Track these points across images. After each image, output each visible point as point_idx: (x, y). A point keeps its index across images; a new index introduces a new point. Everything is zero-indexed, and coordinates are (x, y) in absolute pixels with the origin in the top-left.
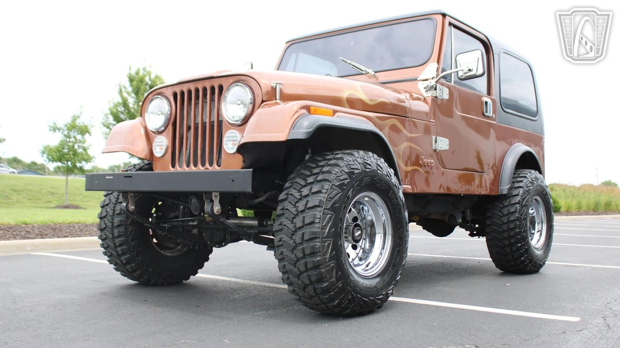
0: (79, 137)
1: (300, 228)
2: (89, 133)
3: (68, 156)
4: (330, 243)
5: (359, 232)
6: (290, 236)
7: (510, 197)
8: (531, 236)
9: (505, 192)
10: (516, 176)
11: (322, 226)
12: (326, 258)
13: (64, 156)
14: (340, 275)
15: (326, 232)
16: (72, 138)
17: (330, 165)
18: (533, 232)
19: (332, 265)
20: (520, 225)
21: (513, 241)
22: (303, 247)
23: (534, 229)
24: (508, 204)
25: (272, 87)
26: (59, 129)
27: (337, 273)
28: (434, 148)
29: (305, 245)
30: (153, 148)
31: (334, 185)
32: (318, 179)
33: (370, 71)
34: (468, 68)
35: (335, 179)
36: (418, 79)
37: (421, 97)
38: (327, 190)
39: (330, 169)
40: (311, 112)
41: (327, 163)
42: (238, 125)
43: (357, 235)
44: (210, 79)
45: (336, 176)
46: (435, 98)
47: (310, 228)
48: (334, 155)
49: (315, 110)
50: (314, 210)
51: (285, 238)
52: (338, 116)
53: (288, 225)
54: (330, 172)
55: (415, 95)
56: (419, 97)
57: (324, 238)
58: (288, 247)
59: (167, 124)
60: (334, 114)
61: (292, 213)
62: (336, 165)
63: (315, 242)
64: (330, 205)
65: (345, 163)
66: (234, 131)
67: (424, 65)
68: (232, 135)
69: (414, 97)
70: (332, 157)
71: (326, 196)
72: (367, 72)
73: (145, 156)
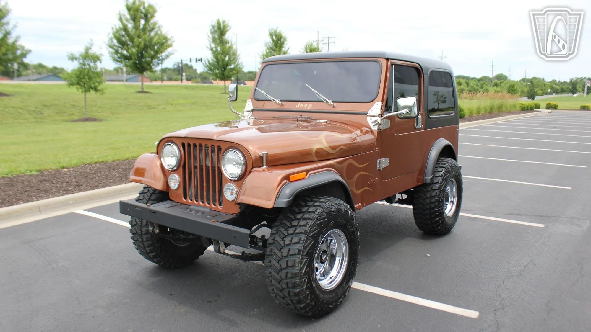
0: (92, 64)
1: (285, 269)
2: (100, 61)
3: (85, 80)
4: (306, 279)
5: (326, 256)
6: (277, 272)
7: (432, 184)
8: (445, 207)
9: (429, 182)
10: (437, 166)
11: (300, 268)
12: (303, 289)
13: (82, 80)
14: (313, 297)
15: (303, 272)
16: (86, 65)
17: (305, 219)
18: (447, 203)
19: (307, 293)
20: (438, 205)
21: (433, 216)
22: (287, 282)
23: (448, 202)
24: (430, 189)
25: (260, 156)
26: (76, 59)
27: (311, 297)
28: (378, 169)
29: (288, 280)
30: (169, 182)
31: (309, 236)
32: (297, 231)
33: (330, 102)
34: (406, 111)
35: (309, 231)
36: (367, 114)
37: (369, 130)
38: (304, 241)
39: (305, 224)
40: (291, 180)
41: (303, 216)
42: (235, 181)
43: (323, 258)
44: (211, 140)
45: (310, 228)
46: (380, 130)
47: (292, 269)
48: (308, 208)
49: (293, 177)
50: (294, 256)
51: (273, 273)
52: (309, 175)
53: (275, 265)
54: (305, 226)
55: (364, 129)
56: (368, 130)
57: (302, 276)
58: (276, 279)
59: (178, 165)
60: (307, 175)
61: (278, 257)
62: (309, 219)
63: (296, 279)
64: (306, 252)
65: (315, 216)
66: (231, 184)
67: (372, 102)
68: (231, 188)
69: (364, 131)
70: (306, 210)
71: (303, 246)
72: (327, 102)
73: (163, 189)
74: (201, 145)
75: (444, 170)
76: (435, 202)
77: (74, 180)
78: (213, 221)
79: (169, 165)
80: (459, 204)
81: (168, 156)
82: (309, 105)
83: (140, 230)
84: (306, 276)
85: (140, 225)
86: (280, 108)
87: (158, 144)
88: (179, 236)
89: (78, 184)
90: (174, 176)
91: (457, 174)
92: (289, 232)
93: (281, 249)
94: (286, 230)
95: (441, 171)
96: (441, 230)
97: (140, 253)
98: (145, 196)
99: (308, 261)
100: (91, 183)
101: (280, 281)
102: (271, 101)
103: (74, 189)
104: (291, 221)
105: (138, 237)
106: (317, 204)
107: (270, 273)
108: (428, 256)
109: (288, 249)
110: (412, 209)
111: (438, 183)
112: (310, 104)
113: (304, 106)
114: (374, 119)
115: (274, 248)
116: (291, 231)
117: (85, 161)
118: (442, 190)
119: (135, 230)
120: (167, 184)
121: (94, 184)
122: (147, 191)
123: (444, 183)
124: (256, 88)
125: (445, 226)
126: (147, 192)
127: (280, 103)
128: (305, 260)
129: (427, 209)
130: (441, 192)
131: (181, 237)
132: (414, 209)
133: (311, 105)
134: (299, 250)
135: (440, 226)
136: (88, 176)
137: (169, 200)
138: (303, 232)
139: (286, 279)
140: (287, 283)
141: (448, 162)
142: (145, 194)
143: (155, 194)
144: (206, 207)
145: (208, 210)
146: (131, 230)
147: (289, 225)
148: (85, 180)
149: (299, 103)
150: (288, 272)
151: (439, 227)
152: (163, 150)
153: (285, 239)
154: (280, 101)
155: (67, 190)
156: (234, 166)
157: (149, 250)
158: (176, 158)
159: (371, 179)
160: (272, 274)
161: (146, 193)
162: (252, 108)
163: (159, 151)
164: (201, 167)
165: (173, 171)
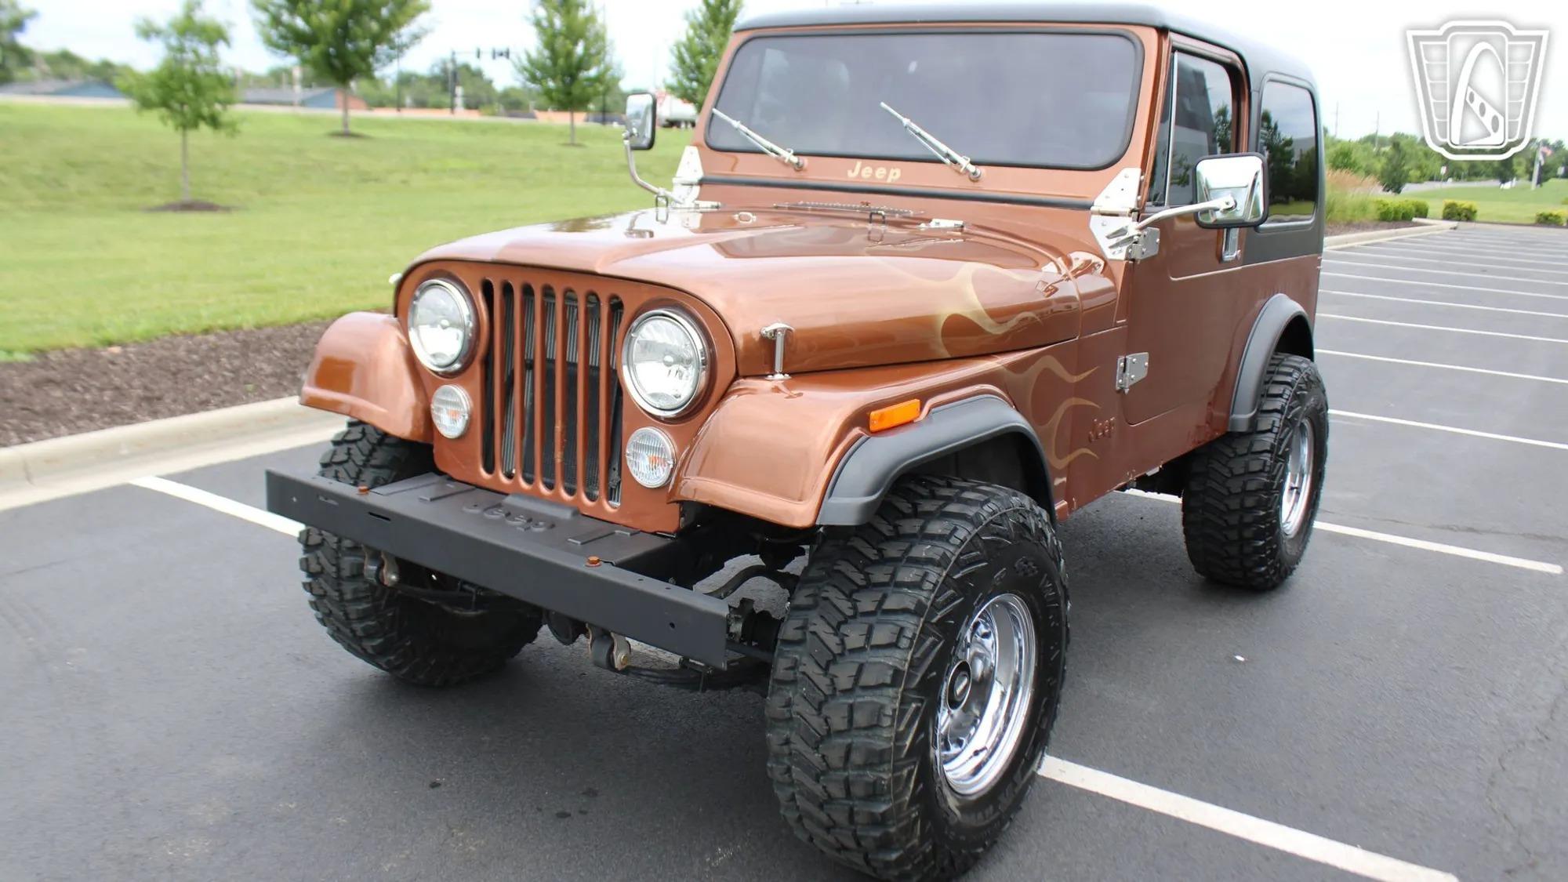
0: (204, 51)
1: (841, 733)
3: (183, 93)
4: (913, 769)
6: (812, 743)
7: (1253, 434)
9: (1242, 428)
10: (1268, 378)
11: (896, 732)
12: (901, 804)
13: (174, 93)
14: (930, 830)
15: (904, 746)
16: (186, 53)
17: (915, 561)
19: (913, 816)
20: (1268, 500)
22: (847, 778)
24: (1245, 450)
25: (763, 339)
26: (158, 34)
27: (923, 828)
28: (1118, 388)
29: (852, 773)
30: (434, 413)
31: (929, 622)
32: (887, 605)
33: (964, 162)
34: (1227, 204)
35: (932, 605)
36: (1092, 208)
37: (1095, 259)
38: (911, 639)
39: (918, 579)
40: (873, 428)
41: (907, 551)
42: (668, 420)
43: (958, 690)
44: (584, 275)
45: (933, 595)
46: (1131, 262)
47: (868, 736)
48: (922, 521)
49: (881, 418)
50: (878, 692)
51: (799, 745)
52: (929, 411)
53: (806, 716)
54: (917, 585)
55: (1079, 258)
56: (1090, 261)
57: (901, 760)
58: (807, 767)
59: (467, 358)
60: (921, 409)
61: (819, 689)
62: (930, 561)
63: (880, 771)
64: (918, 680)
65: (952, 550)
66: (657, 433)
67: (1107, 170)
68: (651, 444)
69: (1076, 265)
70: (918, 528)
71: (909, 658)
72: (955, 162)
73: (412, 433)
74: (548, 292)
75: (1287, 392)
76: (1257, 491)
77: (136, 383)
78: (593, 562)
79: (434, 356)
80: (1314, 496)
81: (434, 324)
82: (892, 171)
83: (334, 565)
84: (914, 759)
85: (335, 546)
86: (792, 177)
87: (400, 285)
88: (462, 590)
89: (149, 394)
90: (452, 393)
91: (1318, 408)
92: (858, 604)
93: (828, 663)
94: (849, 597)
95: (1280, 396)
96: (1267, 577)
97: (332, 636)
98: (352, 452)
99: (922, 710)
100: (188, 391)
101: (823, 773)
102: (762, 153)
103: (135, 409)
104: (865, 566)
105: (328, 588)
106: (953, 508)
107: (787, 742)
108: (1240, 662)
109: (856, 666)
110: (1180, 508)
111: (1270, 431)
112: (894, 168)
113: (873, 175)
114: (1115, 224)
115: (805, 659)
116: (867, 603)
117: (173, 325)
118: (1280, 453)
119: (319, 563)
120: (427, 420)
121: (196, 395)
122: (359, 436)
123: (1288, 433)
124: (715, 110)
125: (1278, 565)
126: (360, 440)
127: (795, 159)
128: (914, 705)
129: (1231, 511)
130: (1276, 461)
131: (471, 592)
132: (1185, 507)
133: (898, 172)
134: (897, 673)
135: (1266, 565)
136: (179, 371)
137: (432, 474)
138: (912, 607)
139: (845, 769)
140: (847, 784)
141: (1299, 369)
142: (353, 446)
143: (385, 448)
144: (560, 503)
145: (566, 515)
146: (304, 564)
147: (858, 578)
148: (170, 383)
149: (859, 163)
150: (854, 745)
151: (1263, 569)
152: (415, 302)
153: (844, 629)
154: (795, 154)
155: (114, 413)
156: (667, 369)
157: (364, 629)
158: (461, 333)
159: (1098, 422)
160: (792, 746)
161: (354, 441)
162: (700, 175)
163: (402, 303)
164: (548, 365)
165: (450, 376)
